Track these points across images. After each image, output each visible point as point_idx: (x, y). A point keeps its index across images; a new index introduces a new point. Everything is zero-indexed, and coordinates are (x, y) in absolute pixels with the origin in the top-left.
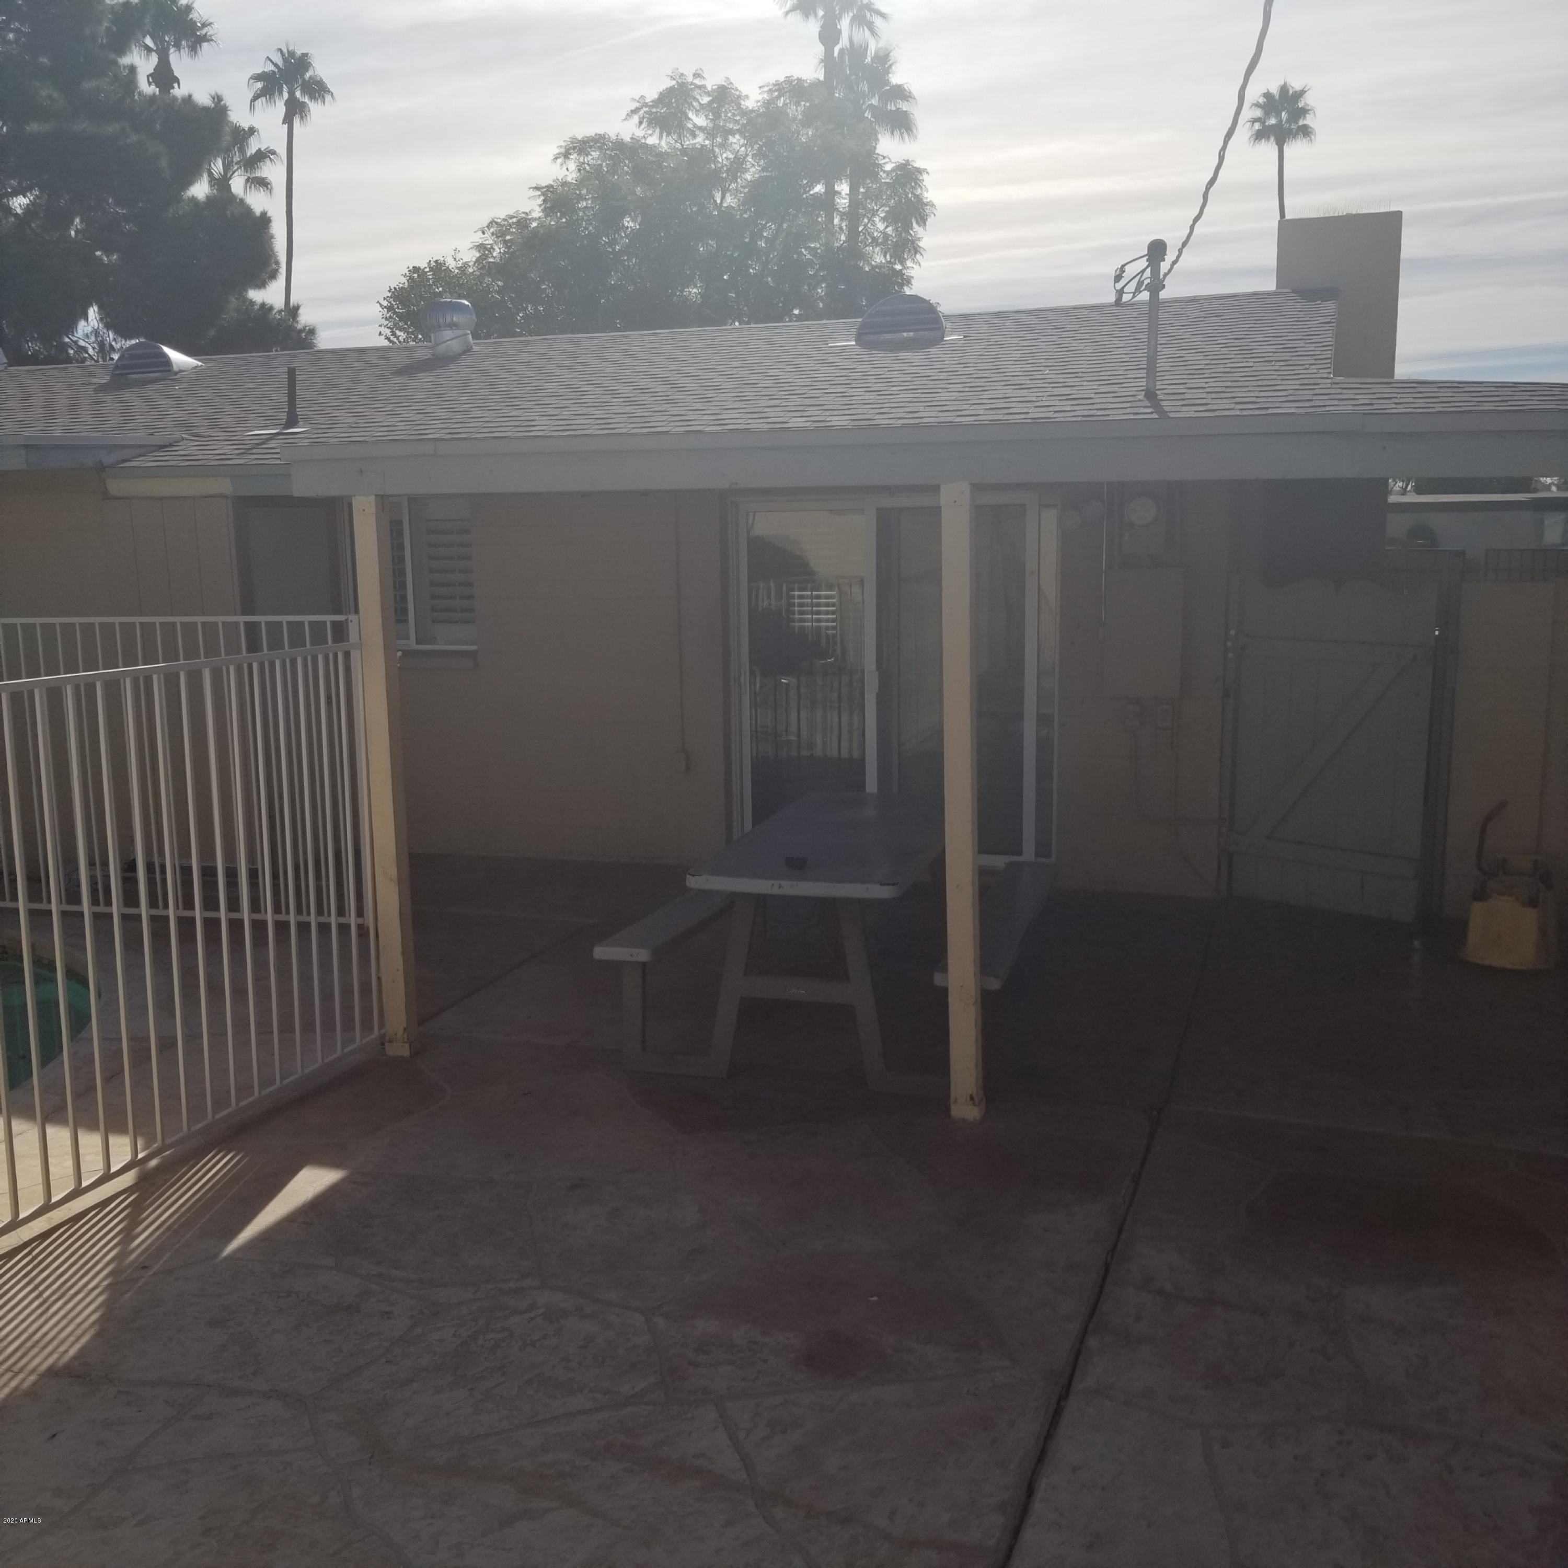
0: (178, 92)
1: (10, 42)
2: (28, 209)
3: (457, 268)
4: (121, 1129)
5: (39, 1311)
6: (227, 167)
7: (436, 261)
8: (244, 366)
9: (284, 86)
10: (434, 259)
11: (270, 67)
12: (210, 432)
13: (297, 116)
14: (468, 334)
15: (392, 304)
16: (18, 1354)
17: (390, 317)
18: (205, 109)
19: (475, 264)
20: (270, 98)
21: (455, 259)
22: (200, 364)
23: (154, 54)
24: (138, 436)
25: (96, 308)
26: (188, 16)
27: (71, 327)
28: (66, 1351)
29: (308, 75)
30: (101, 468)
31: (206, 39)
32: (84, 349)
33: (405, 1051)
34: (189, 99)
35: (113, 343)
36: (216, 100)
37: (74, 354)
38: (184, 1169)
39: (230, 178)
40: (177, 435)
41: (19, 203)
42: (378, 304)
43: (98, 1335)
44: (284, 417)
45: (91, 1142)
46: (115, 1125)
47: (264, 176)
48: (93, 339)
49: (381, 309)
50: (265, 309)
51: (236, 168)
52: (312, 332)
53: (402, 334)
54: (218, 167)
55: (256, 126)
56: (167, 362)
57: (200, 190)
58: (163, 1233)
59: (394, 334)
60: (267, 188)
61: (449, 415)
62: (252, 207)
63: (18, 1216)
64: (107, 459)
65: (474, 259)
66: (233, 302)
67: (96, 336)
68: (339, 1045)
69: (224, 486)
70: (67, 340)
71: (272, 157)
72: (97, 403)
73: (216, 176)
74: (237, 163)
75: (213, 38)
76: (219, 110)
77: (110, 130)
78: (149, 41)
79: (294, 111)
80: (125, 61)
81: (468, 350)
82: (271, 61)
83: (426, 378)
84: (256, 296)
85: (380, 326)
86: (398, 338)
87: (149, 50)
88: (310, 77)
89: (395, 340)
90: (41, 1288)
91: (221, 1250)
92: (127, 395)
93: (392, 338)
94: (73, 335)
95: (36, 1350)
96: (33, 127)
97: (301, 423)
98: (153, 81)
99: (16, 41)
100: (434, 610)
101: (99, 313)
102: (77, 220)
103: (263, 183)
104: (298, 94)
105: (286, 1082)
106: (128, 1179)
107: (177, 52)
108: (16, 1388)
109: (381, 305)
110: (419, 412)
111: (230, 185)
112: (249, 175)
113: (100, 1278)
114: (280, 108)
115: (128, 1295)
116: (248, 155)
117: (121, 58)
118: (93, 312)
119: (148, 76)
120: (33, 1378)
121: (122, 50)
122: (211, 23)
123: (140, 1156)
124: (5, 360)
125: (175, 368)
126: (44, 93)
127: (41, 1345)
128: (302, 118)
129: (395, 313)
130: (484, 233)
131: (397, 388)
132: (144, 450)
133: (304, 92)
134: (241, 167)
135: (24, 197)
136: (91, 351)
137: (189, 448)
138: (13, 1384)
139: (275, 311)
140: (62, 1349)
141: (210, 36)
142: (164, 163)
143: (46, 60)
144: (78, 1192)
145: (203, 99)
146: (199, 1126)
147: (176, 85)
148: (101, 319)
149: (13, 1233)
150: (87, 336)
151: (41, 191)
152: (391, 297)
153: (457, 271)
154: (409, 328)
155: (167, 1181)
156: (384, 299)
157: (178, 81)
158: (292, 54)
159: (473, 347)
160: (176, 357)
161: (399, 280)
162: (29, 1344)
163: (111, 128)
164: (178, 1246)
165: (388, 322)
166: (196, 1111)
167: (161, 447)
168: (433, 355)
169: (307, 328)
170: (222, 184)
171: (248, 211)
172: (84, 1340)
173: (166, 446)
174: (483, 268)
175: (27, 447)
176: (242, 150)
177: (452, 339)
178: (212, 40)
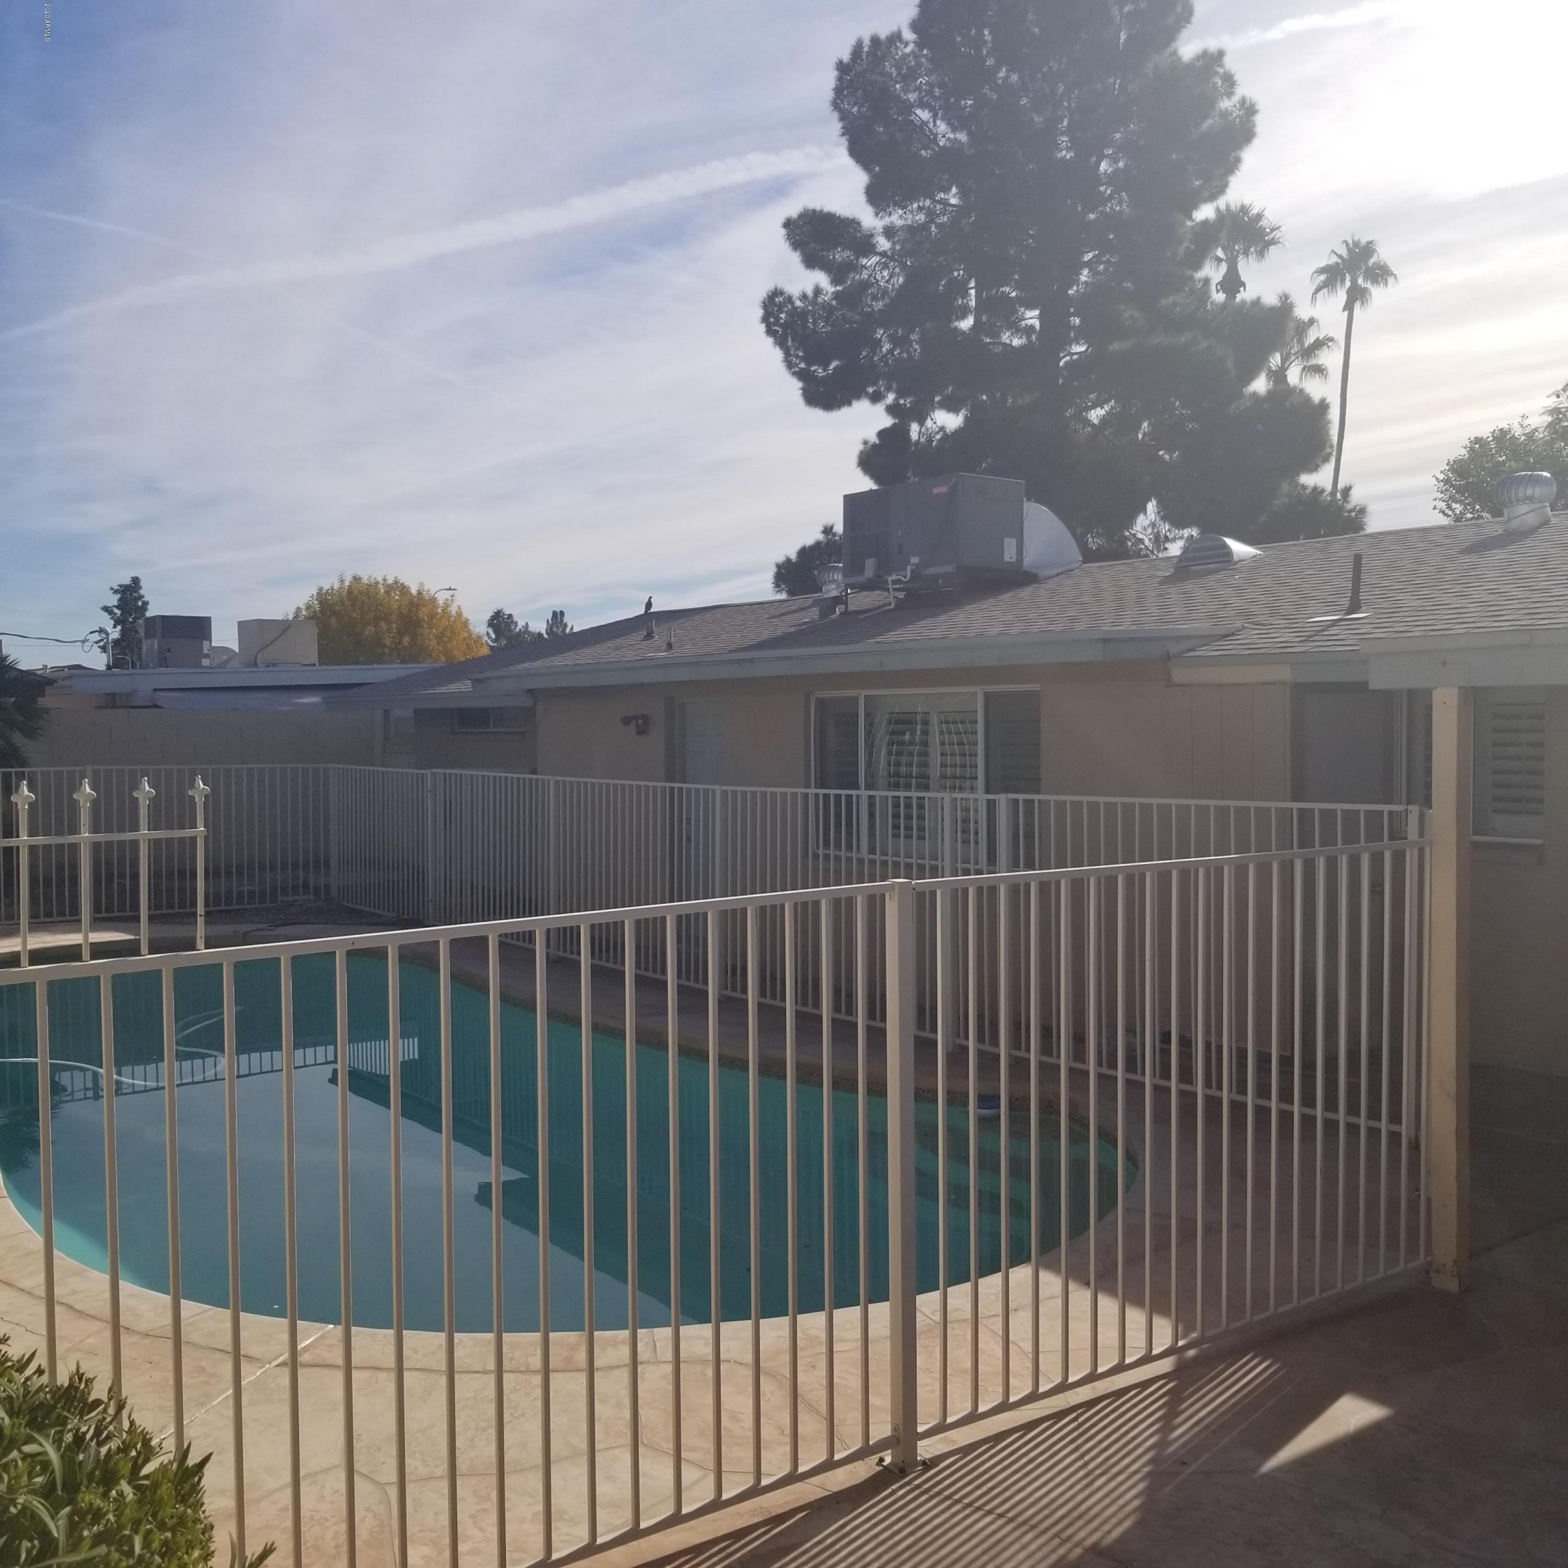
0: (1245, 296)
1: (1099, 273)
2: (1104, 420)
3: (1524, 435)
4: (1165, 1313)
5: (1084, 1482)
6: (1284, 360)
7: (1501, 429)
8: (1303, 552)
9: (1347, 275)
10: (1499, 428)
11: (1334, 259)
12: (1271, 620)
13: (1358, 302)
14: (1546, 506)
15: (1448, 477)
16: (1066, 1522)
17: (1446, 490)
18: (1272, 309)
19: (1545, 430)
20: (1332, 288)
21: (1522, 425)
22: (1259, 552)
23: (1223, 262)
24: (1201, 626)
25: (1154, 502)
26: (1257, 223)
27: (1130, 520)
28: (1109, 1532)
29: (1372, 261)
30: (1168, 658)
31: (1273, 242)
32: (1141, 541)
33: (1453, 1286)
34: (1257, 302)
35: (1168, 534)
36: (1283, 298)
37: (1132, 546)
38: (1220, 1368)
39: (1287, 368)
40: (1238, 624)
41: (1096, 415)
42: (1434, 478)
43: (1138, 1524)
44: (1346, 602)
45: (1136, 1317)
46: (1158, 1306)
47: (1320, 363)
48: (1150, 530)
49: (1436, 483)
50: (1317, 491)
51: (1293, 359)
52: (1362, 511)
53: (1458, 506)
54: (1275, 360)
55: (1316, 316)
56: (1228, 552)
57: (1260, 385)
58: (1201, 1431)
59: (1449, 507)
60: (1323, 374)
61: (1527, 594)
62: (1311, 396)
63: (1067, 1380)
64: (1174, 649)
65: (1545, 425)
66: (1285, 487)
67: (1153, 529)
68: (1382, 1264)
69: (1284, 673)
70: (1127, 534)
71: (1329, 344)
72: (1161, 595)
73: (1274, 368)
74: (1294, 354)
75: (1280, 240)
76: (1286, 305)
77: (1183, 340)
78: (1220, 253)
79: (1356, 296)
80: (1200, 275)
81: (1545, 523)
82: (1336, 253)
83: (1498, 555)
84: (1308, 480)
85: (1435, 499)
86: (1453, 511)
87: (1219, 260)
88: (1374, 263)
89: (1450, 513)
90: (1087, 1458)
91: (1261, 1464)
92: (1190, 586)
93: (1447, 511)
94: (1132, 529)
95: (1081, 1522)
96: (1116, 346)
97: (1364, 608)
98: (1221, 288)
99: (1105, 270)
100: (1496, 799)
101: (1158, 508)
102: (1145, 424)
103: (1319, 370)
104: (1360, 281)
105: (1324, 1295)
106: (1165, 1365)
107: (1246, 259)
108: (1063, 1557)
109: (1437, 479)
110: (1492, 592)
111: (1286, 376)
112: (1305, 364)
113: (1140, 1463)
114: (1342, 296)
115: (1168, 1489)
116: (1307, 345)
117: (1196, 272)
118: (1151, 506)
119: (1217, 285)
120: (1079, 1551)
121: (1198, 266)
122: (1280, 227)
123: (1181, 1343)
124: (1081, 559)
125: (1236, 558)
126: (1126, 315)
127: (1087, 1517)
128: (1363, 303)
129: (1452, 486)
130: (1558, 397)
131: (1466, 567)
132: (1207, 639)
133: (1366, 278)
134: (1298, 357)
135: (1101, 409)
136: (1147, 542)
137: (1251, 636)
138: (1061, 1551)
139: (1327, 493)
140: (1106, 1528)
141: (1278, 238)
142: (1230, 364)
143: (1129, 285)
144: (1120, 1368)
145: (1271, 299)
146: (1238, 1324)
147: (1242, 289)
148: (1159, 513)
149: (1061, 1395)
150: (1145, 529)
151: (1116, 402)
152: (1449, 471)
153: (1523, 438)
154: (1466, 499)
155: (1205, 1375)
156: (1441, 472)
157: (1243, 284)
158: (1356, 244)
159: (1552, 519)
160: (1238, 548)
161: (1459, 452)
162: (1075, 1514)
163: (1183, 339)
164: (1216, 1449)
165: (1442, 495)
166: (1236, 1306)
167: (1224, 637)
168: (1505, 531)
169: (1358, 507)
170: (1279, 376)
171: (1308, 399)
172: (1127, 1524)
173: (1228, 636)
174: (1556, 432)
175: (1104, 640)
176: (1301, 341)
177: (1527, 513)
178: (1279, 242)
